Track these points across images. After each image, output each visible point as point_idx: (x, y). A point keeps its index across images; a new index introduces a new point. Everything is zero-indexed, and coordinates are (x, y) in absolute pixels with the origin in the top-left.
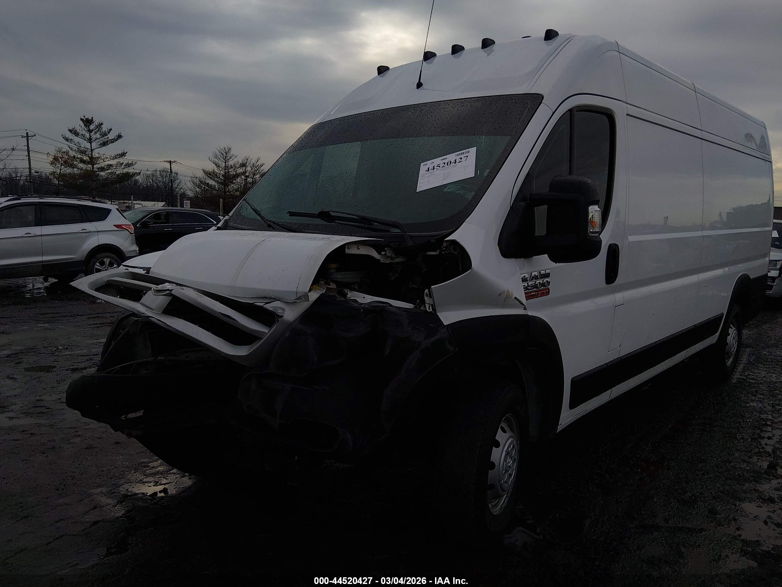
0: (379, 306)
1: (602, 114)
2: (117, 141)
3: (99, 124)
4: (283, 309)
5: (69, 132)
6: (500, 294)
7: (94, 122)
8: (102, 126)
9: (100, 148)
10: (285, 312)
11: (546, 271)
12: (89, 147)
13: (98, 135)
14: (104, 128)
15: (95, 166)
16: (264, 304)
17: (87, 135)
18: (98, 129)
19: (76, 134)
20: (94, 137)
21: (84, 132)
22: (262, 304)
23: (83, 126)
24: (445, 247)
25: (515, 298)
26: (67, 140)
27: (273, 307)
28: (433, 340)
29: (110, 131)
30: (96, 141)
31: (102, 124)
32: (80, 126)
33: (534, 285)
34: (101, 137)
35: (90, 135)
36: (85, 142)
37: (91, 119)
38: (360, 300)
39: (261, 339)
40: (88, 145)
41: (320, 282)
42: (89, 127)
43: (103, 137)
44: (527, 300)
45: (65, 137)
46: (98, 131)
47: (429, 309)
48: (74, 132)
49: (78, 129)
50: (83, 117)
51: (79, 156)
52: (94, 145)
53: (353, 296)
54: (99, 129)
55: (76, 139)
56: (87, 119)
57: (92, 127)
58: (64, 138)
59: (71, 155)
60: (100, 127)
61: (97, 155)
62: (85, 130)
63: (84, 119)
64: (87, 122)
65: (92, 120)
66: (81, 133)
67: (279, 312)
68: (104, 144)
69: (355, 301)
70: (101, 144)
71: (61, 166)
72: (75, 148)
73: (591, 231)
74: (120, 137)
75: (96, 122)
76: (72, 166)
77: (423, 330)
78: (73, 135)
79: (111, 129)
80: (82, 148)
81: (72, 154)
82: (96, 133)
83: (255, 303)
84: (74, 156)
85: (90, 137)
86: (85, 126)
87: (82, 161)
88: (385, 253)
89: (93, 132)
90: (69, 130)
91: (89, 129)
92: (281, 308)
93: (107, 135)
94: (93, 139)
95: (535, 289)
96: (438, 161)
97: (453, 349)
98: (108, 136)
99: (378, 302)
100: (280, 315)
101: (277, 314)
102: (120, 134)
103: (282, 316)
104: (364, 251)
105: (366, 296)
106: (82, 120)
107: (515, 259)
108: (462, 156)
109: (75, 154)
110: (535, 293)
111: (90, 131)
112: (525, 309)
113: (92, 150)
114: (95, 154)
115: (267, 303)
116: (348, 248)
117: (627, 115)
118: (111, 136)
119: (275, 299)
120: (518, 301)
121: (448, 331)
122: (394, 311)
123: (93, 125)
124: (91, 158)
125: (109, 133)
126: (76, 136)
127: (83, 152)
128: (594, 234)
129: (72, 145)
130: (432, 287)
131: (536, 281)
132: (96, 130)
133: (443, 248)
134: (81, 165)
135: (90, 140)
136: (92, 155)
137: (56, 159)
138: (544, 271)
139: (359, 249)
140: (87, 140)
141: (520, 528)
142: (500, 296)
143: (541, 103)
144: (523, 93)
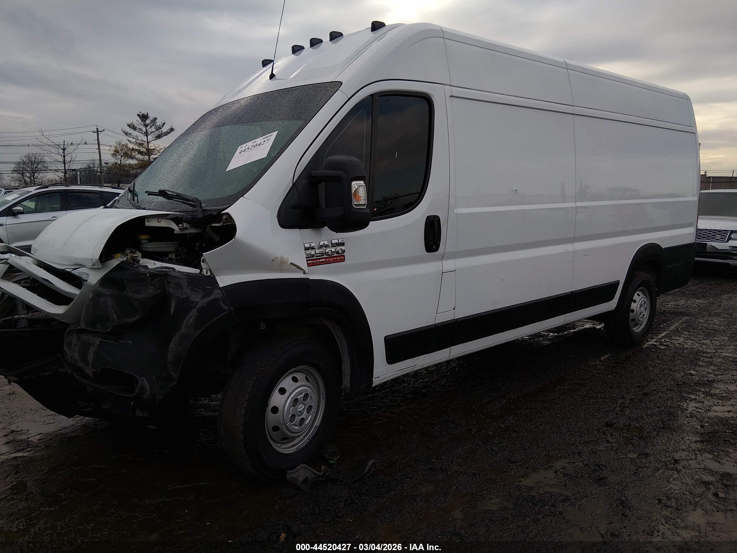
0: (162, 271)
1: (421, 98)
2: (170, 134)
3: (154, 119)
4: (88, 274)
5: (128, 127)
6: (273, 260)
7: (149, 117)
8: (157, 121)
9: (155, 140)
10: (89, 277)
11: (340, 240)
12: (146, 140)
13: (153, 129)
14: (159, 123)
15: (152, 156)
16: (72, 270)
17: (144, 129)
18: (152, 124)
19: (134, 128)
20: (150, 130)
21: (141, 127)
22: (70, 270)
23: (140, 121)
24: (225, 219)
25: (291, 264)
26: (126, 134)
27: (79, 273)
28: (208, 299)
29: (164, 125)
30: (152, 134)
31: (156, 119)
32: (137, 121)
33: (324, 252)
34: (156, 131)
35: (146, 129)
36: (142, 135)
37: (146, 114)
38: (150, 267)
39: (73, 299)
40: (145, 138)
41: (126, 251)
42: (145, 122)
43: (158, 130)
44: (308, 266)
45: (125, 131)
46: (153, 125)
47: (207, 273)
48: (132, 126)
49: (136, 124)
50: (139, 113)
51: (137, 148)
52: (150, 138)
53: (144, 263)
54: (154, 123)
55: (134, 133)
56: (143, 115)
57: (148, 122)
58: (123, 132)
59: (130, 148)
60: (154, 121)
61: (152, 148)
62: (141, 124)
63: (141, 115)
64: (144, 117)
65: (148, 115)
66: (139, 127)
67: (84, 277)
68: (159, 137)
69: (146, 267)
70: (156, 136)
71: (121, 157)
72: (133, 140)
73: (355, 203)
74: (172, 130)
75: (151, 116)
76: (132, 158)
77: (201, 291)
78: (132, 129)
79: (165, 123)
80: (140, 141)
81: (131, 146)
82: (151, 127)
83: (66, 270)
84: (133, 148)
85: (146, 130)
86: (142, 121)
87: (140, 153)
88: (182, 225)
89: (149, 126)
90: (128, 125)
91: (145, 123)
92: (86, 273)
93: (161, 128)
94: (149, 133)
95: (325, 256)
96: (250, 144)
97: (228, 308)
98: (162, 130)
99: (166, 268)
100: (85, 279)
101: (82, 279)
102: (172, 128)
103: (87, 280)
104: (164, 224)
105: (156, 262)
106: (138, 115)
107: (299, 229)
108: (265, 139)
109: (133, 146)
110: (325, 260)
111: (146, 126)
112: (304, 273)
113: (148, 143)
114: (151, 146)
115: (74, 269)
116: (148, 221)
117: (451, 96)
118: (165, 129)
119: (82, 266)
120: (295, 266)
121: (223, 292)
122: (176, 275)
123: (149, 120)
124: (148, 150)
125: (163, 126)
126: (134, 130)
127: (141, 145)
128: (361, 206)
129: (130, 139)
130: (203, 254)
131: (326, 250)
132: (151, 124)
133: (223, 220)
134: (140, 156)
135: (146, 134)
136: (148, 147)
137: (116, 151)
138: (337, 240)
139: (160, 222)
140: (144, 133)
141: (304, 465)
142: (273, 262)
143: (338, 90)
144: (330, 81)
